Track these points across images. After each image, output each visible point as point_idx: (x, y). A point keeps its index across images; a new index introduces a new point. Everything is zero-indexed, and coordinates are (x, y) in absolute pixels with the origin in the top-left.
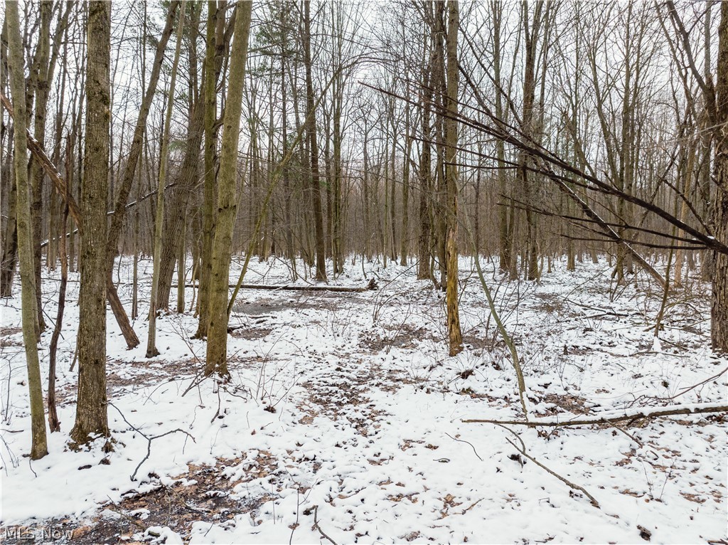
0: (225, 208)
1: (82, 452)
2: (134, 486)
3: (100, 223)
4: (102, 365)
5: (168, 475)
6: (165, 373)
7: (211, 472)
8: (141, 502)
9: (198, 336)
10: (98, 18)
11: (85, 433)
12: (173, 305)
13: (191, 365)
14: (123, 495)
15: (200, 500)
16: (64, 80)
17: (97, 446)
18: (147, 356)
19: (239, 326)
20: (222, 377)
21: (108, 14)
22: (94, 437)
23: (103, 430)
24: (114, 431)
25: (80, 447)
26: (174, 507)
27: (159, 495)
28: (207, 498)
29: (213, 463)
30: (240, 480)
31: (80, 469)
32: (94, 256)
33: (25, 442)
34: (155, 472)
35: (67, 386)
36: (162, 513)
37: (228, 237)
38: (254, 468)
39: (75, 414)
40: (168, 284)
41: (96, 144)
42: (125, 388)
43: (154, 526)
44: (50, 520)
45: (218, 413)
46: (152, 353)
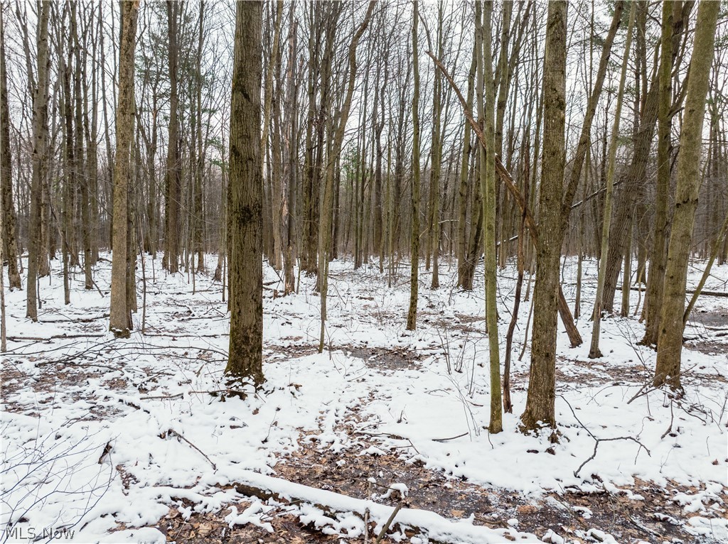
0: (684, 202)
1: (530, 437)
2: (577, 482)
3: (555, 224)
4: (552, 359)
5: (612, 482)
6: (608, 376)
7: (660, 492)
8: (584, 501)
9: (645, 342)
10: (556, 29)
11: (534, 420)
12: (617, 307)
13: (636, 372)
14: (566, 487)
15: (647, 519)
16: (516, 97)
17: (544, 435)
18: (589, 357)
19: (694, 336)
20: (674, 392)
21: (565, 22)
22: (541, 425)
23: (550, 422)
24: (559, 424)
25: (529, 431)
26: (618, 517)
27: (602, 498)
28: (655, 520)
29: (664, 484)
30: (697, 513)
31: (529, 451)
32: (549, 255)
33: (485, 416)
34: (599, 475)
35: (516, 373)
36: (605, 519)
37: (687, 235)
38: (717, 504)
39: (526, 400)
40: (613, 285)
41: (552, 149)
42: (569, 384)
43: (597, 529)
44: (503, 490)
45: (670, 429)
46: (595, 354)
